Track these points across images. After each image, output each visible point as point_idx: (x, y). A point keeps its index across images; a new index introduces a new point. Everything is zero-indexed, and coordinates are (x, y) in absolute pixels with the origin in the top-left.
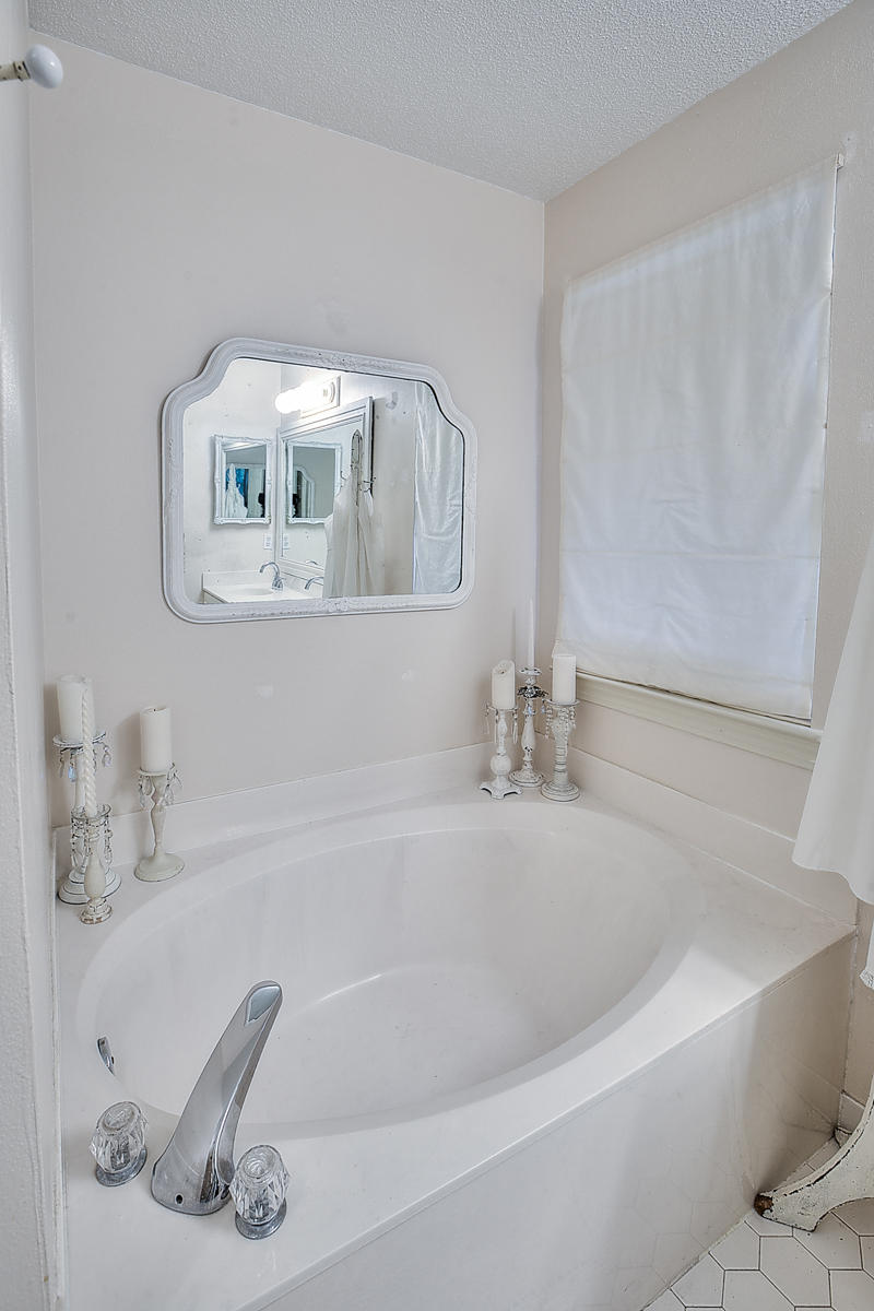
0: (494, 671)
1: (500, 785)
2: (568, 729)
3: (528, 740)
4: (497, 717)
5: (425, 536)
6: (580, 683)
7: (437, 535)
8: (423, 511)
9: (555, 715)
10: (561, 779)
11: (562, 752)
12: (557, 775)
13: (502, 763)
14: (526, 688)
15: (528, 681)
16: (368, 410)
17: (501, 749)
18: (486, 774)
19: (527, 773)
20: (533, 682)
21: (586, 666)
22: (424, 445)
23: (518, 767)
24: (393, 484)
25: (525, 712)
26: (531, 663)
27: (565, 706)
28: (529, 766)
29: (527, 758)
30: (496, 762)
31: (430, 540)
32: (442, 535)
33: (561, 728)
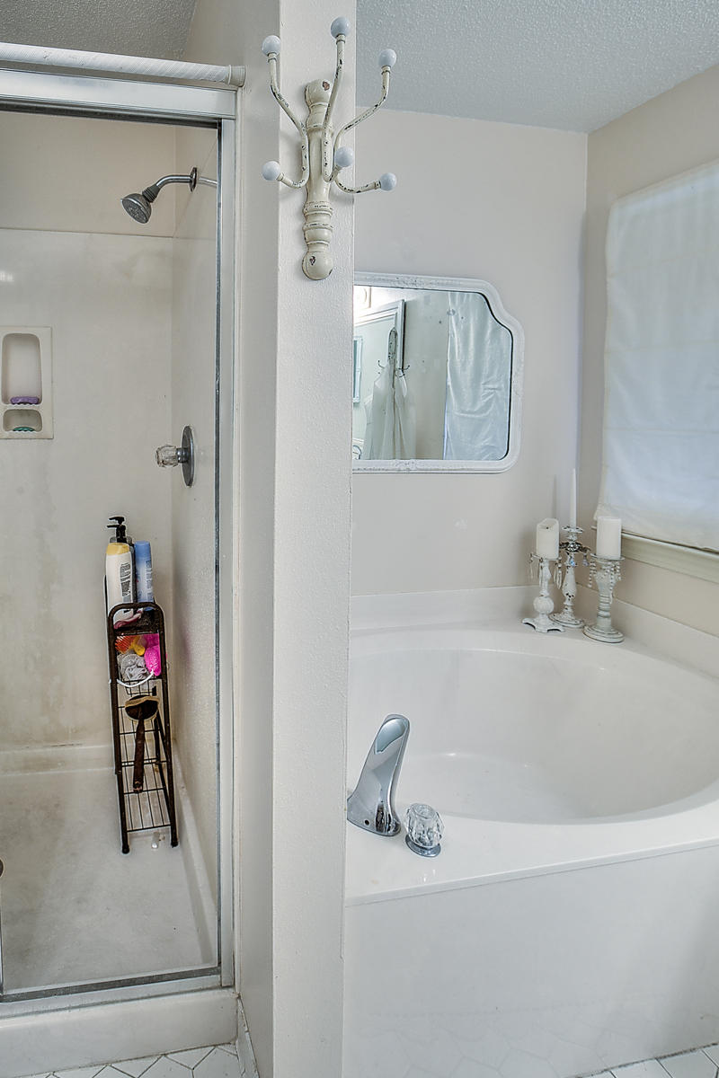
0: (538, 526)
1: (543, 622)
2: (613, 581)
3: (570, 587)
4: (541, 564)
5: (457, 413)
6: (625, 542)
7: (469, 412)
8: (455, 393)
9: (600, 568)
10: (605, 623)
11: (606, 599)
12: (602, 620)
13: (545, 603)
14: (568, 544)
15: (571, 537)
16: (400, 311)
17: (545, 592)
18: (527, 612)
19: (567, 615)
20: (575, 538)
21: (633, 527)
22: (457, 339)
23: (559, 609)
24: (424, 371)
25: (567, 563)
26: (573, 522)
27: (610, 561)
28: (570, 610)
29: (568, 603)
30: (539, 601)
31: (463, 417)
32: (475, 413)
33: (606, 579)
